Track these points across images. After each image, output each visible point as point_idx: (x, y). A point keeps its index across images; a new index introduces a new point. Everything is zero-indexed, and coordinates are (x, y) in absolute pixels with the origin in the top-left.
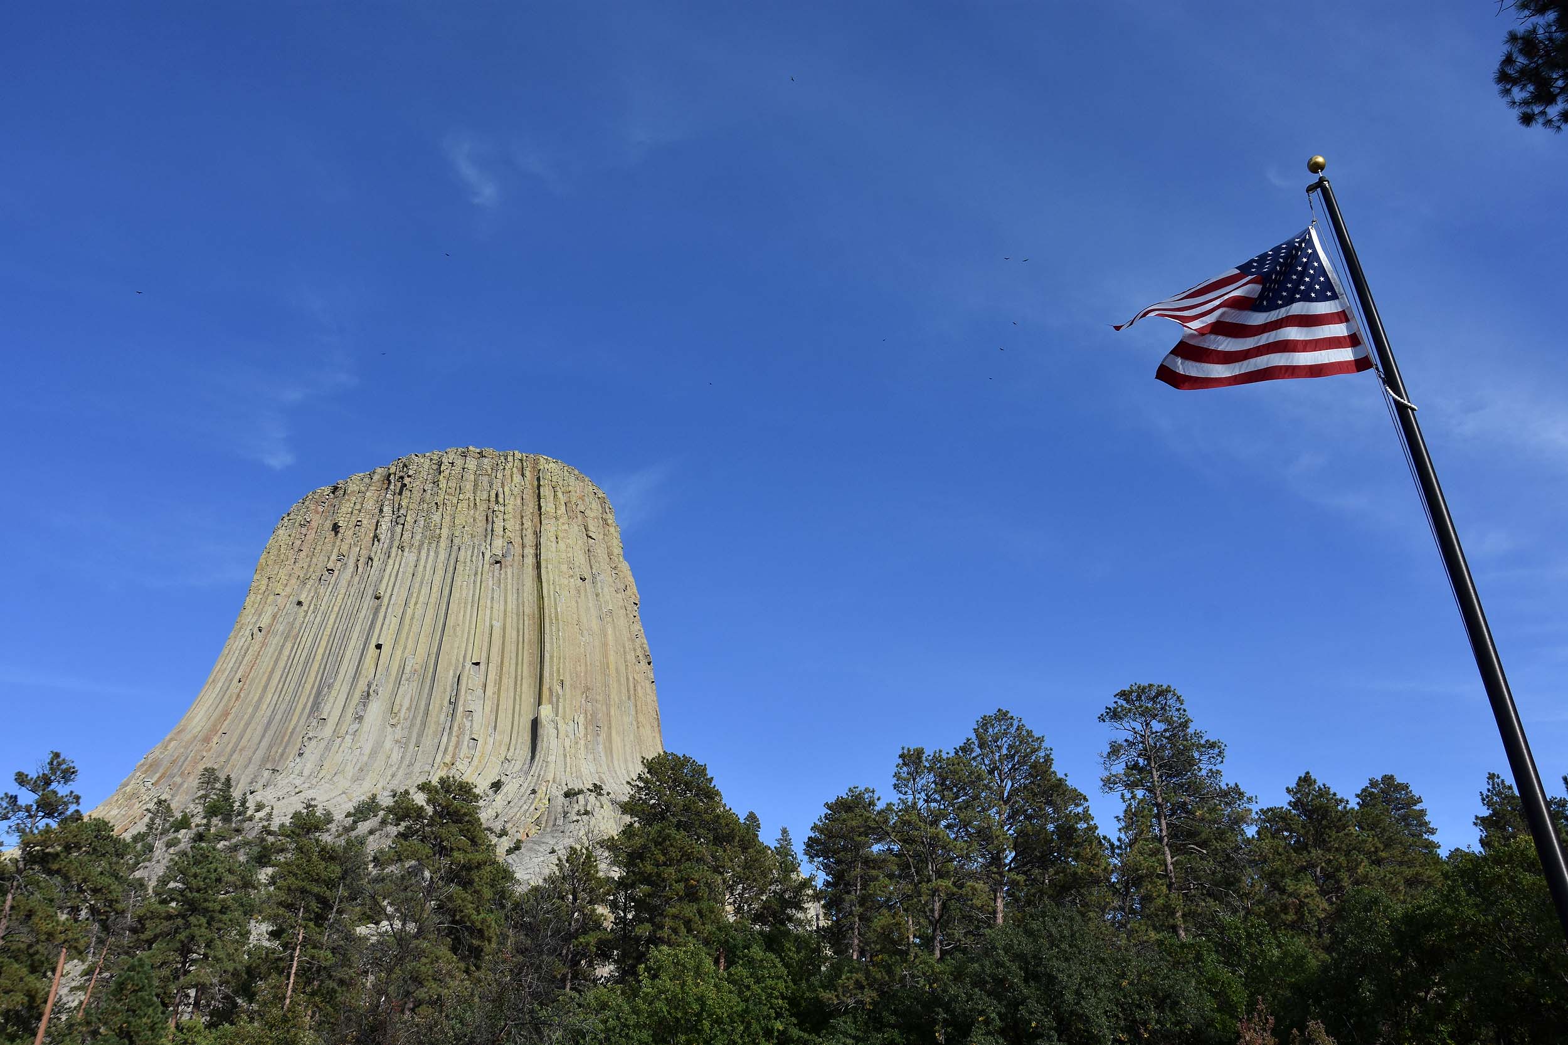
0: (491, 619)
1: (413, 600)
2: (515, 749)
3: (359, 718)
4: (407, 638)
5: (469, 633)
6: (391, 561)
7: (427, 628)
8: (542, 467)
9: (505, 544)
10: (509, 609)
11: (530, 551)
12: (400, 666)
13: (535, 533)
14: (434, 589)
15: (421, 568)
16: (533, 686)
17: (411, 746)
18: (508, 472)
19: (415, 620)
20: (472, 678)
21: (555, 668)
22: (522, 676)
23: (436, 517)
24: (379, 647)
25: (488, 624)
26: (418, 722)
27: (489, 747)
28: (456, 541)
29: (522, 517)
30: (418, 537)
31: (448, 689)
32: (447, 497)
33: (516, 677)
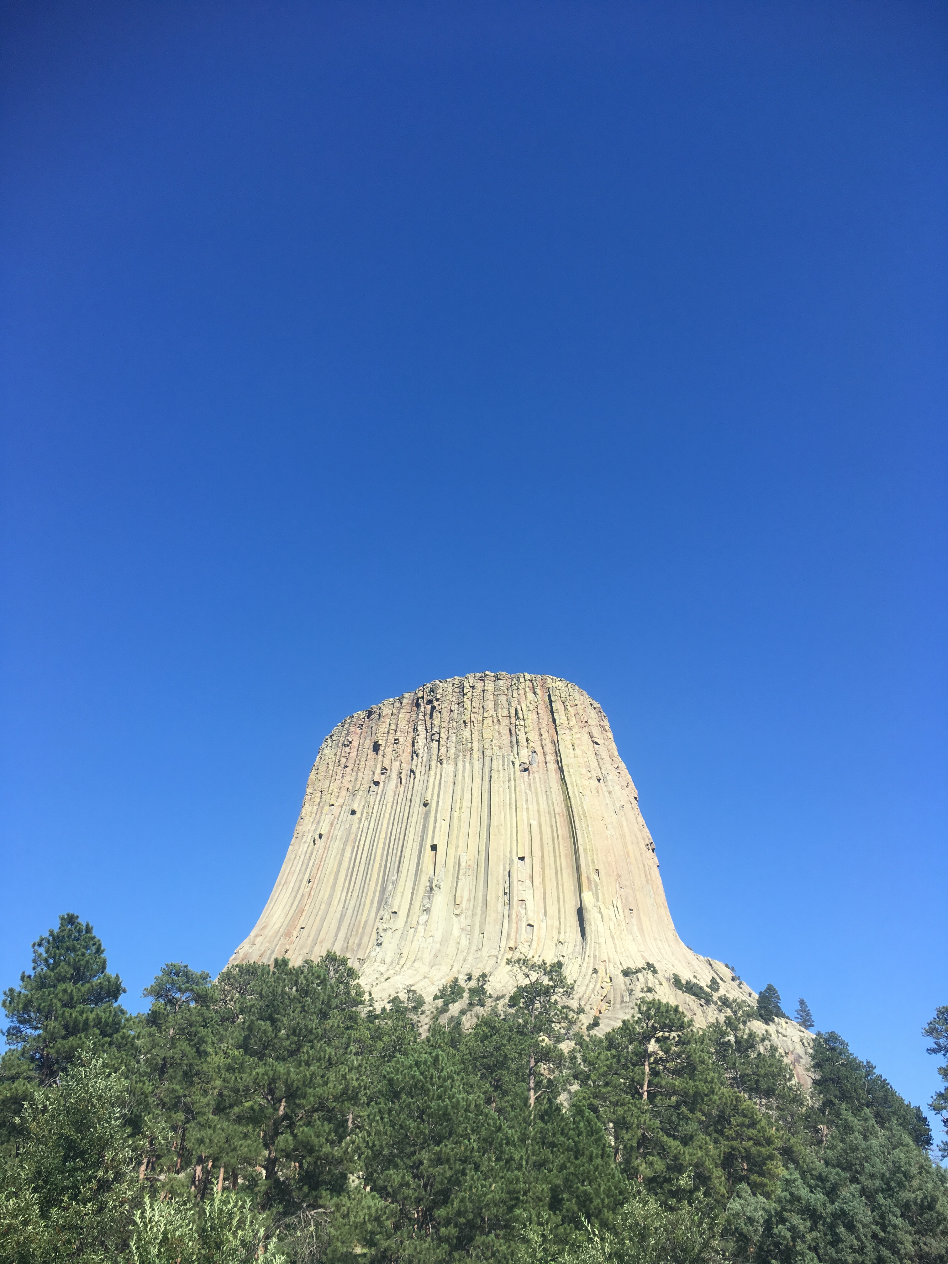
0: (528, 819)
1: (458, 806)
2: (565, 933)
3: (427, 910)
4: (458, 839)
5: (511, 831)
6: (432, 773)
7: (474, 829)
8: (550, 686)
9: (530, 753)
10: (542, 809)
11: (551, 758)
12: (455, 863)
13: (553, 742)
14: (475, 795)
15: (460, 777)
16: (571, 875)
17: (476, 933)
18: (521, 692)
19: (462, 823)
20: (521, 871)
21: (589, 859)
22: (561, 867)
23: (466, 733)
24: (434, 848)
25: (526, 822)
26: (479, 911)
27: (543, 931)
28: (487, 753)
29: (540, 729)
30: (453, 750)
31: (501, 881)
32: (472, 715)
33: (556, 868)
